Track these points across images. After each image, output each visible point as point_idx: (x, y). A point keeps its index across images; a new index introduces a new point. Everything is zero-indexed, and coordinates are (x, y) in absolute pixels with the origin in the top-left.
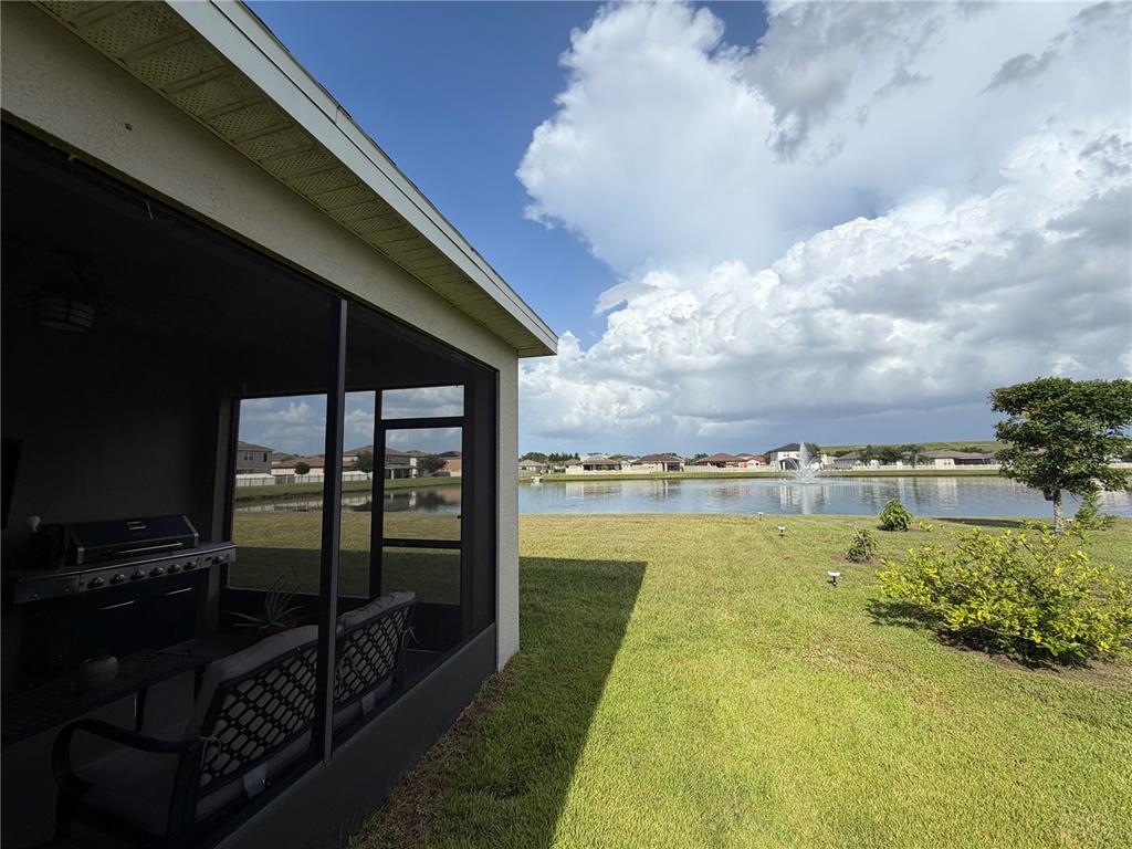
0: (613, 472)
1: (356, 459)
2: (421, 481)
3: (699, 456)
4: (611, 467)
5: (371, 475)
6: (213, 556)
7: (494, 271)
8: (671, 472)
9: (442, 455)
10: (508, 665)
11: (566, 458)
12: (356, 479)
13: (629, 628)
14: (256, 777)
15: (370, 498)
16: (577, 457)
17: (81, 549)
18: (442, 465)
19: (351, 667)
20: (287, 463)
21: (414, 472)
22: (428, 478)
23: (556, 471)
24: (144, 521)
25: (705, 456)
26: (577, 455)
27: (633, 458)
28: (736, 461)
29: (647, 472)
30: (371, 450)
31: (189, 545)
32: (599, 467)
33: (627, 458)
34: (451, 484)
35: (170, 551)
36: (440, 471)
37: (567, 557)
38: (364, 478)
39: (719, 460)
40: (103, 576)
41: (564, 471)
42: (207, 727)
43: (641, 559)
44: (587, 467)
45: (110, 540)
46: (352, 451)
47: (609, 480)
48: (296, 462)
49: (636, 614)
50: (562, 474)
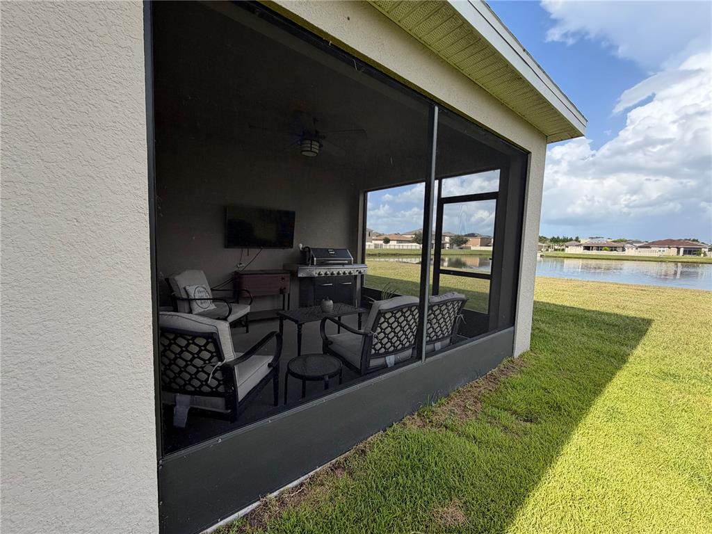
0: (614, 253)
1: (414, 236)
2: (452, 251)
4: (613, 249)
5: (421, 245)
6: (359, 270)
7: (539, 66)
8: (688, 256)
9: (466, 236)
10: (521, 356)
11: (565, 240)
12: (414, 248)
13: (631, 359)
14: (390, 360)
15: (421, 259)
16: (577, 240)
17: (315, 259)
18: (466, 242)
19: (431, 325)
20: (379, 238)
21: (448, 245)
22: (456, 250)
23: (556, 250)
24: (334, 250)
26: (577, 238)
27: (640, 242)
29: (656, 255)
30: (422, 232)
31: (350, 263)
32: (599, 248)
33: (631, 243)
34: (471, 255)
35: (343, 264)
36: (464, 245)
37: (568, 305)
38: (418, 248)
40: (323, 271)
41: (563, 250)
42: (374, 329)
43: (646, 316)
44: (587, 248)
45: (325, 257)
46: (412, 232)
47: (610, 259)
48: (383, 237)
49: (639, 351)
50: (562, 252)
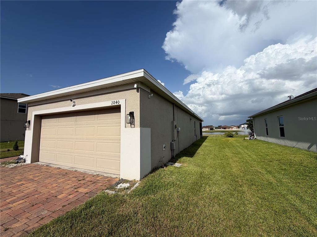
3: (219, 126)
8: (211, 130)
25: (221, 126)
28: (229, 128)
39: (224, 127)
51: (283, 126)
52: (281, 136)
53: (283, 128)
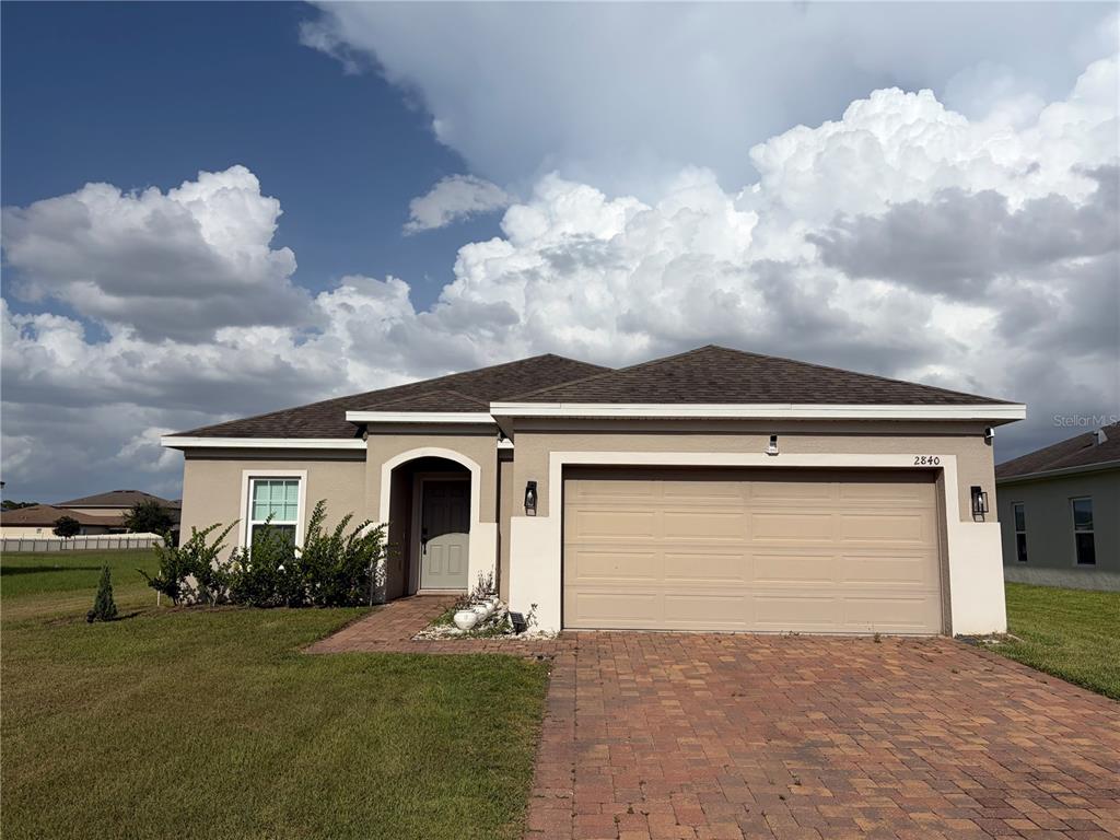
51: (1092, 529)
52: (1079, 562)
53: (1091, 535)
